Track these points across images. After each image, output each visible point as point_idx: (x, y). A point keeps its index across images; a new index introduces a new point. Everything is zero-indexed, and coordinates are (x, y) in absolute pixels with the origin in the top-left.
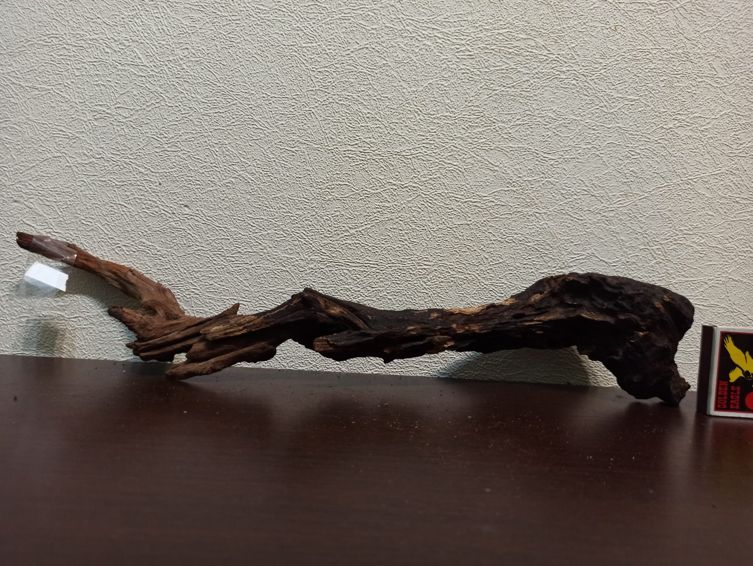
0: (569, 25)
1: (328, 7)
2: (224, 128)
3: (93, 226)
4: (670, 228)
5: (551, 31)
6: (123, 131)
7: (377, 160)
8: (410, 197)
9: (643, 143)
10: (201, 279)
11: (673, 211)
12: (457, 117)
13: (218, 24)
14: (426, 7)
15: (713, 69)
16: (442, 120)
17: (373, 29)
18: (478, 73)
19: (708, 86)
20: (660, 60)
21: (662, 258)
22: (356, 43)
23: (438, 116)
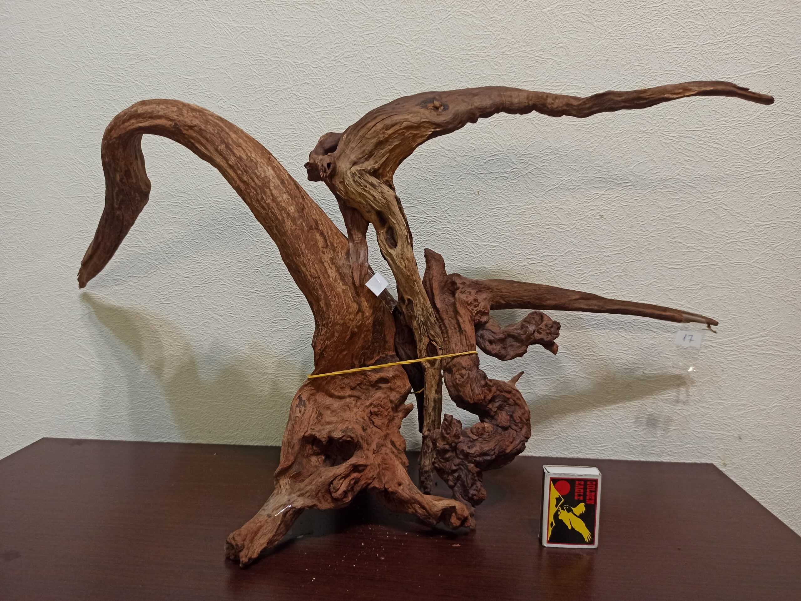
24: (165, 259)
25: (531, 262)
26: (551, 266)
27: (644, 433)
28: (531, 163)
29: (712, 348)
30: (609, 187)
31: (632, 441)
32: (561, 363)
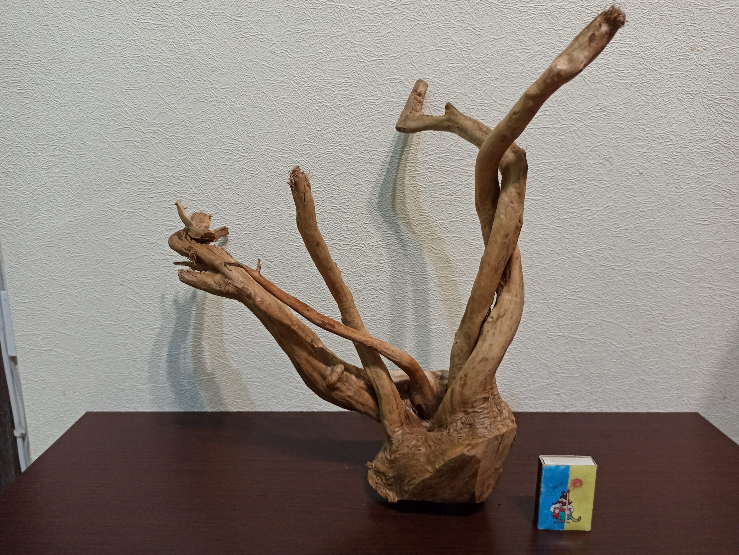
24: (215, 205)
25: (571, 216)
26: (590, 219)
27: (658, 371)
28: (579, 119)
29: (726, 296)
30: (650, 146)
31: (647, 377)
32: (591, 309)
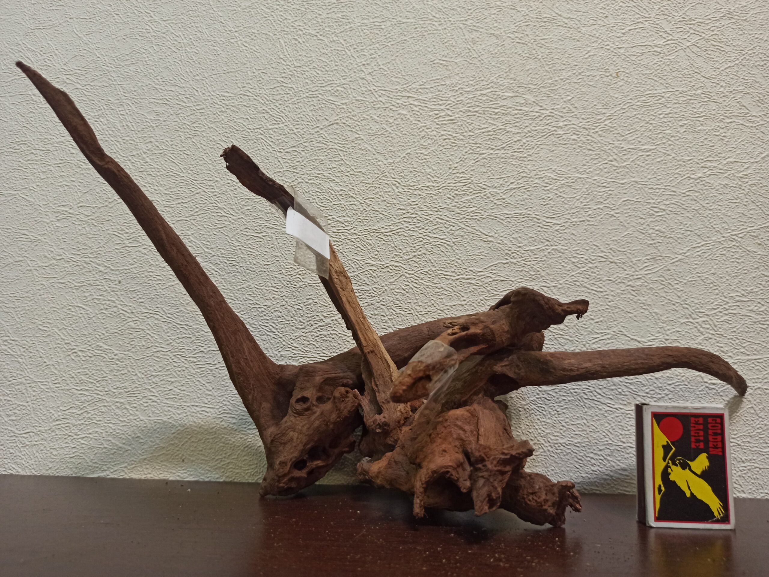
0: (562, 78)
1: (294, 87)
2: (187, 219)
3: (50, 331)
4: (717, 295)
5: (542, 85)
6: (84, 230)
7: (353, 240)
8: (391, 277)
9: (667, 197)
10: (159, 384)
11: (718, 273)
12: (441, 187)
13: (182, 115)
14: (399, 76)
15: (743, 108)
16: (424, 190)
17: (343, 104)
18: (462, 137)
19: (741, 127)
20: (676, 103)
21: (711, 332)
22: (325, 120)
23: (419, 186)
